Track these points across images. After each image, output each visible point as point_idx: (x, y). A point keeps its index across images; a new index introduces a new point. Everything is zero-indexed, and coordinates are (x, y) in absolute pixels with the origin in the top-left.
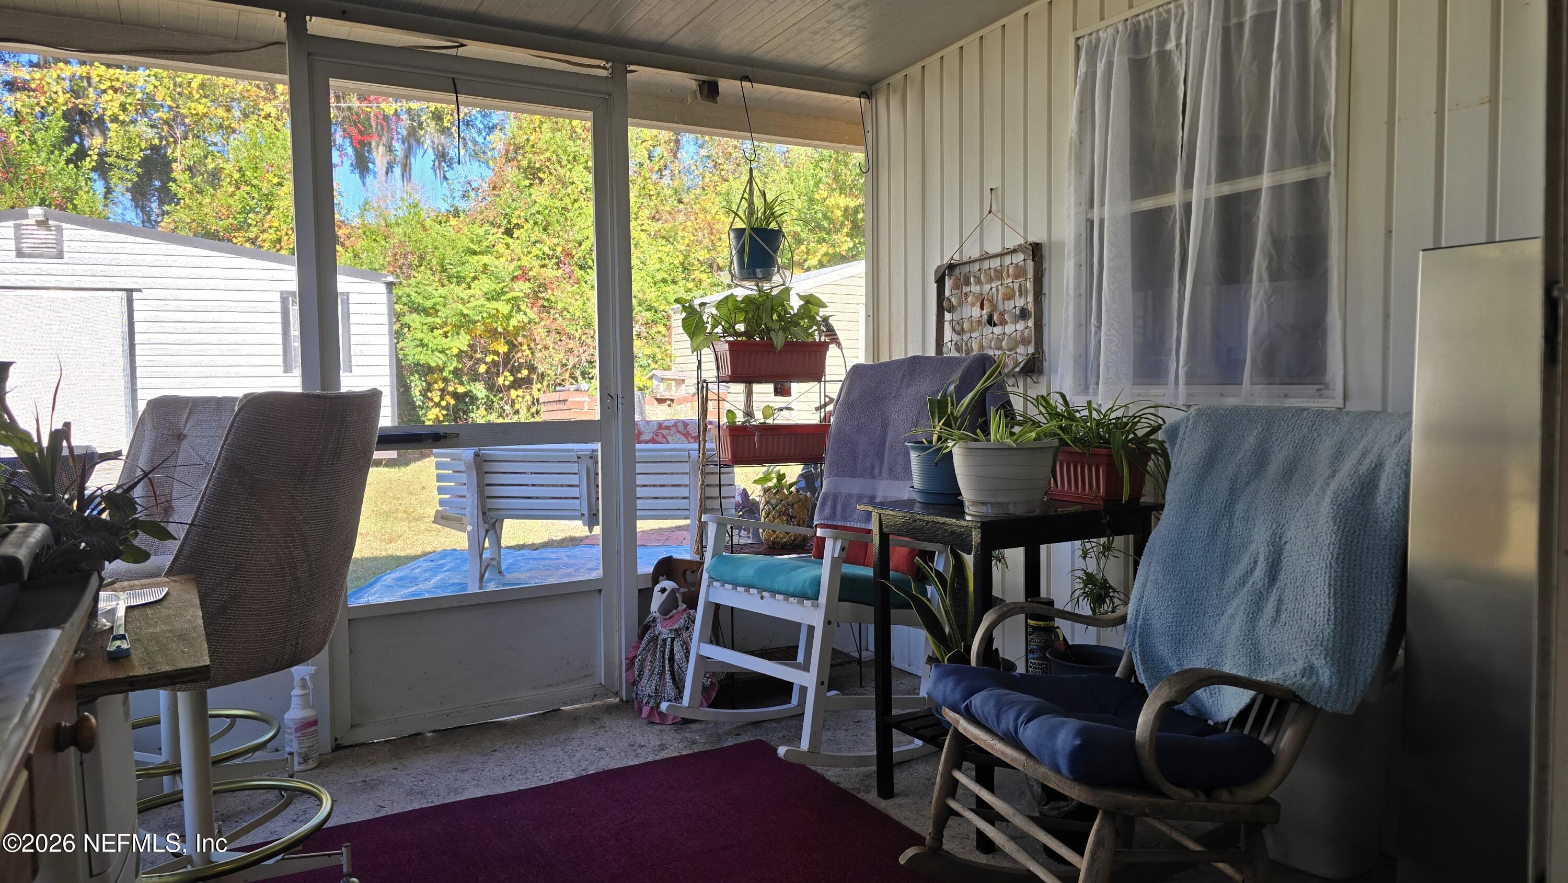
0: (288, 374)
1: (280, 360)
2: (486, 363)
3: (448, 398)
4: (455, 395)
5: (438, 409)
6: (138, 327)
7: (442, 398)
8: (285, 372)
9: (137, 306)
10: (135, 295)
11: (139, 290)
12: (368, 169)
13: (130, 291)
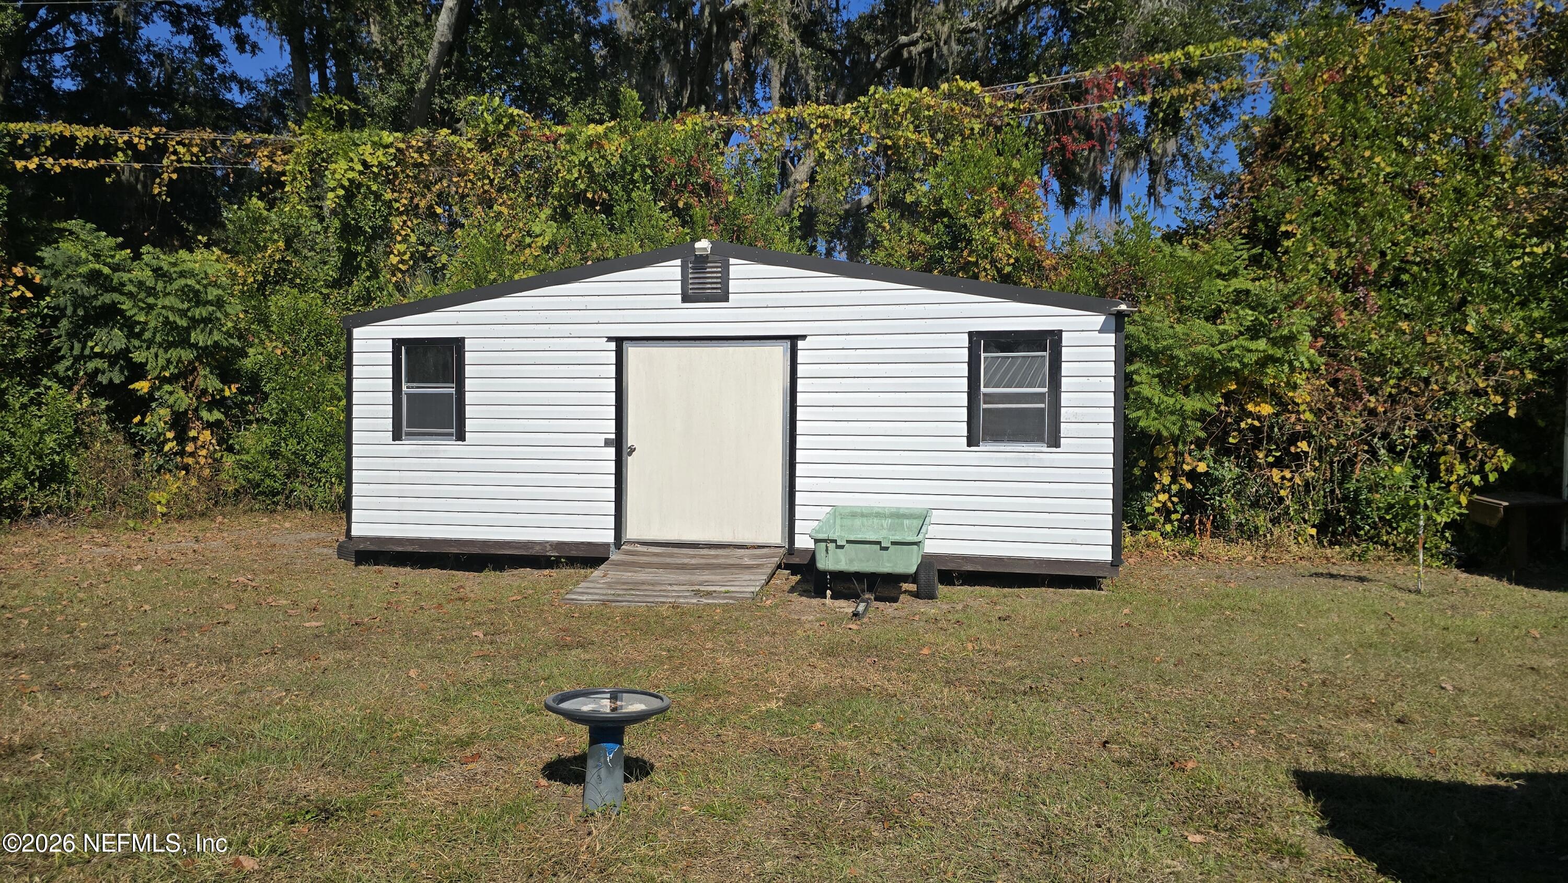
0: (973, 448)
1: (963, 428)
2: (1240, 431)
3: (1183, 480)
4: (1192, 476)
5: (1166, 496)
6: (801, 385)
7: (1174, 480)
8: (969, 445)
9: (801, 356)
10: (801, 344)
11: (804, 337)
12: (1074, 204)
13: (794, 340)
